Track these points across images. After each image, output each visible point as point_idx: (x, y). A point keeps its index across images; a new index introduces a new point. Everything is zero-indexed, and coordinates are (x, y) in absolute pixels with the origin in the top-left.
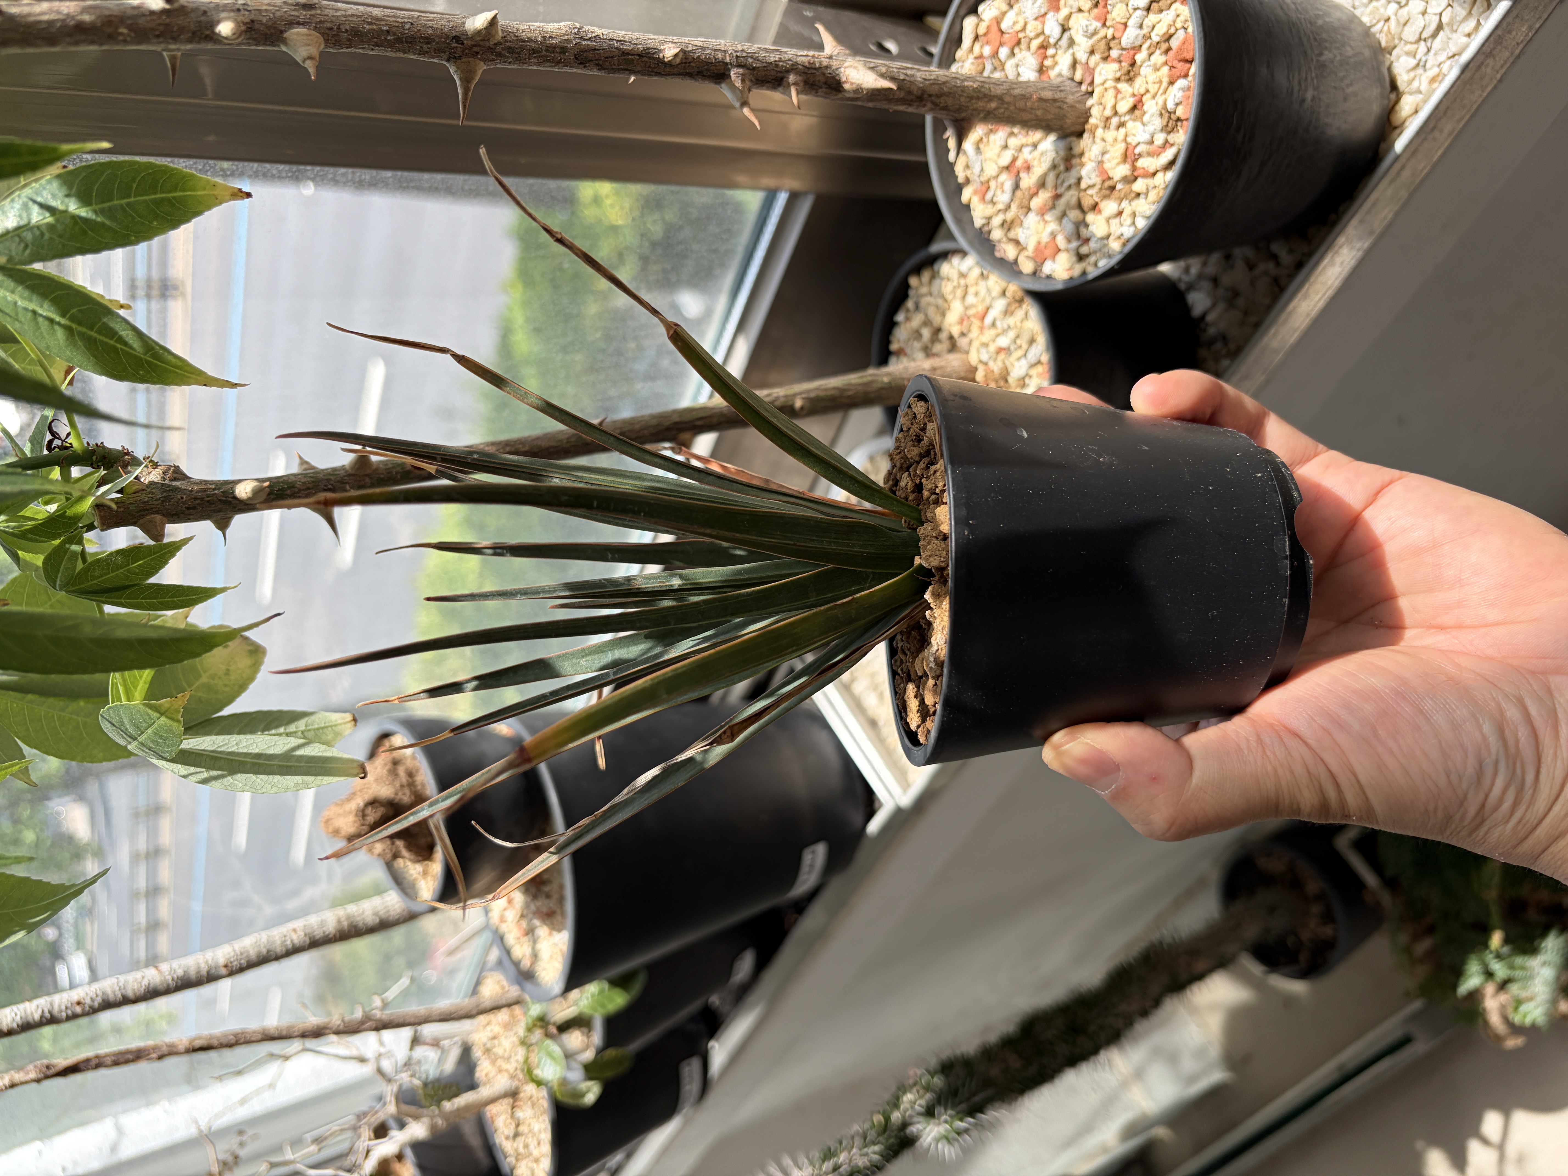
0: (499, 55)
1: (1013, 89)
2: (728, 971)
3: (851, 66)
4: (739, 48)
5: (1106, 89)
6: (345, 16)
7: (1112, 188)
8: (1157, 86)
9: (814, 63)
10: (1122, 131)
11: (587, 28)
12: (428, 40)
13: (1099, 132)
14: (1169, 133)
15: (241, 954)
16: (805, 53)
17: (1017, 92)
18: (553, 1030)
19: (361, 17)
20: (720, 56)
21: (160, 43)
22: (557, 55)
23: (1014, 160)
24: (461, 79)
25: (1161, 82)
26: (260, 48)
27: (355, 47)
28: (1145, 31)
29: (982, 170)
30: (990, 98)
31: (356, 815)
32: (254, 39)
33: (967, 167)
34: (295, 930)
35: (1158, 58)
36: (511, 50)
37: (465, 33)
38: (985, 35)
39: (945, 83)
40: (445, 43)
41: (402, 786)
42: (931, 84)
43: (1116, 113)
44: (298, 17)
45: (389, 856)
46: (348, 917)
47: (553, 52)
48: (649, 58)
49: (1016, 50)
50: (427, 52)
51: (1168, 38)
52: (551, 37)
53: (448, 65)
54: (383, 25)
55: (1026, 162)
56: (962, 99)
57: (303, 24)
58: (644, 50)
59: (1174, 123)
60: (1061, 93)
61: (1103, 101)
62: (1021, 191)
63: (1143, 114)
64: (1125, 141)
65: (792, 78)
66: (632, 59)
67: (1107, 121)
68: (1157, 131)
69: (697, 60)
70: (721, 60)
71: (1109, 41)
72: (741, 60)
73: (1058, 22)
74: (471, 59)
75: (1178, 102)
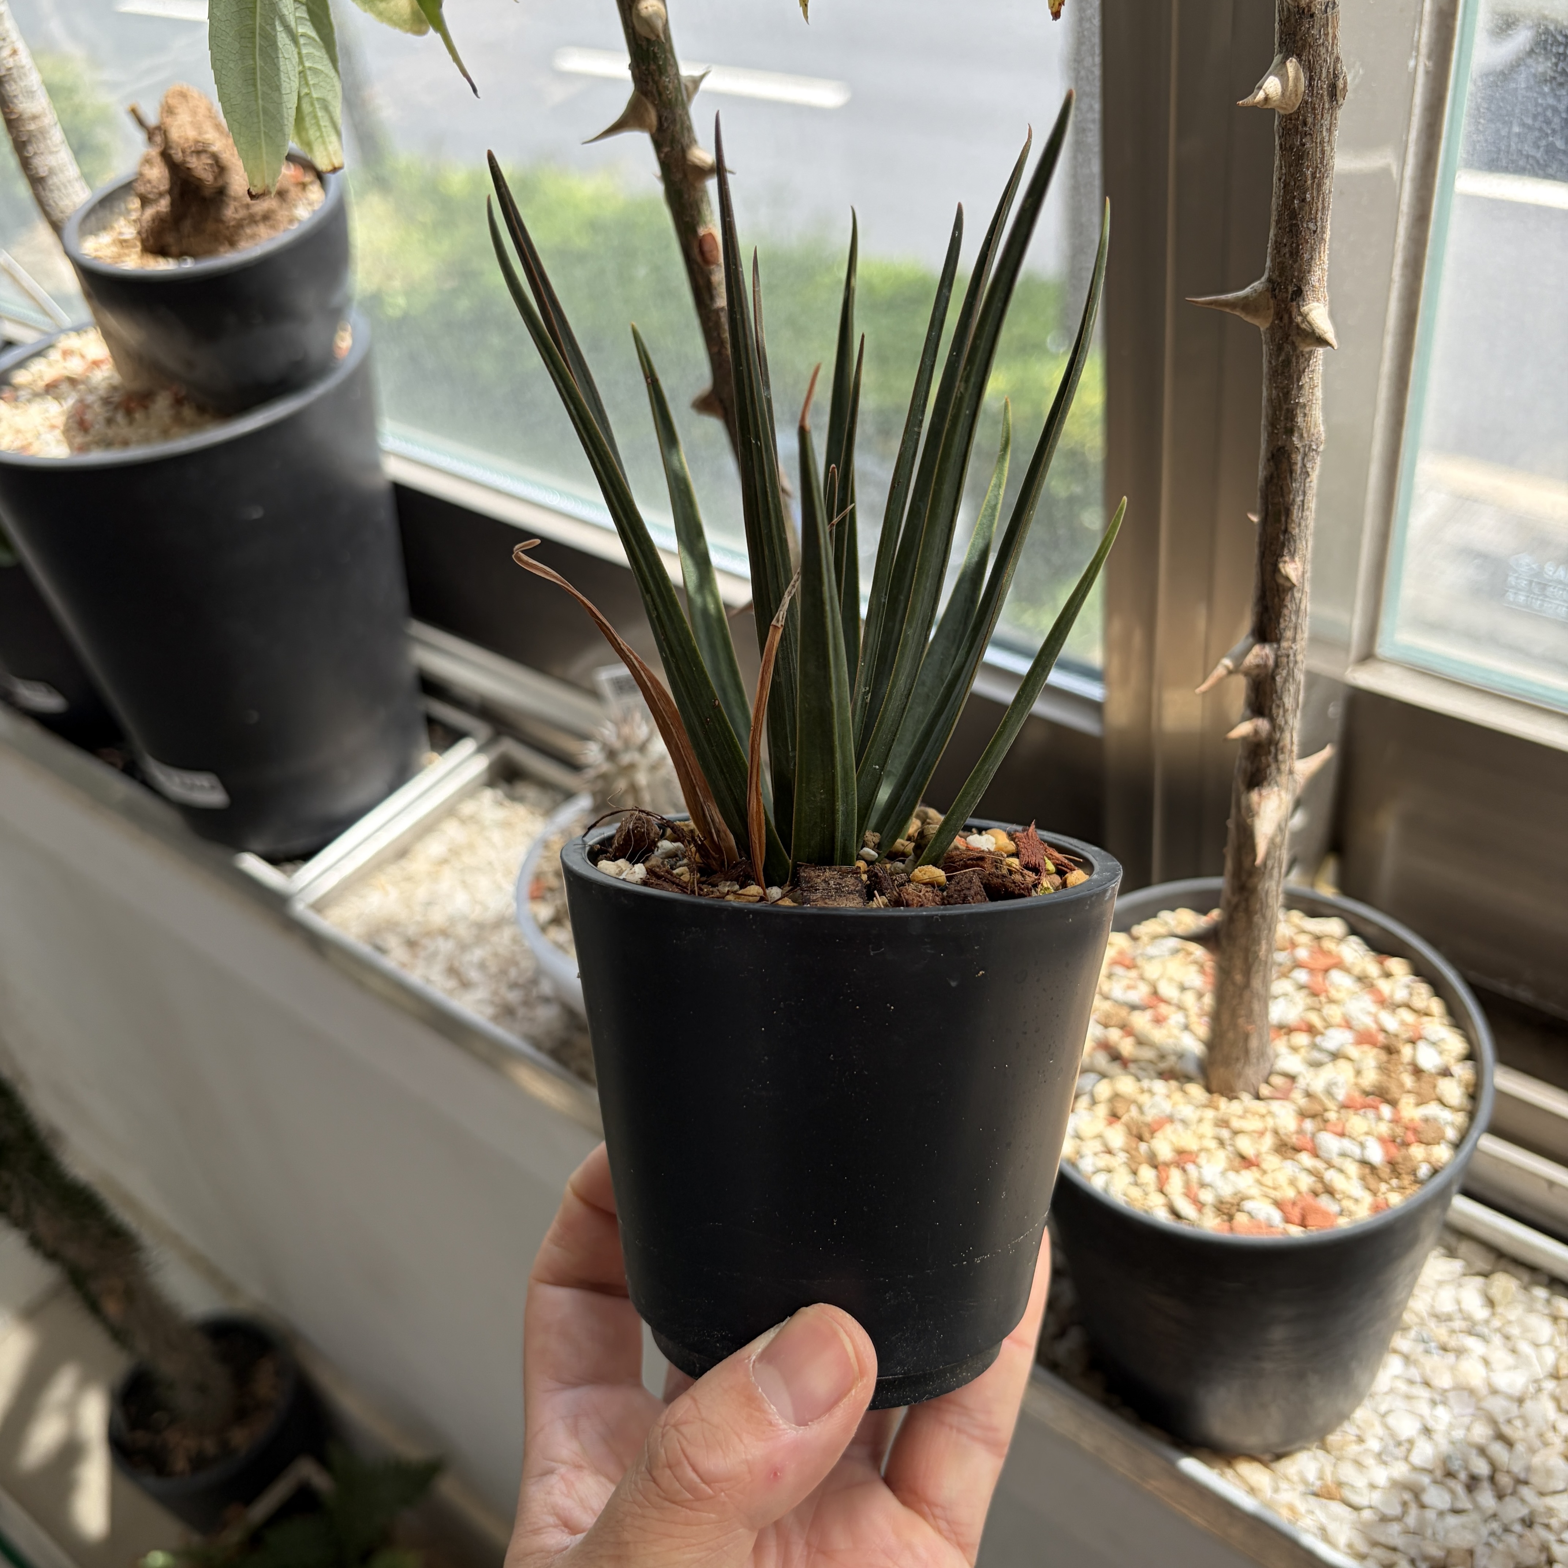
0: (1280, 348)
1: (1259, 1000)
3: (1281, 799)
4: (1299, 658)
5: (1263, 1116)
6: (1322, 142)
7: (1141, 1139)
8: (1270, 1183)
9: (1283, 753)
10: (1212, 1144)
11: (1318, 460)
12: (1295, 254)
13: (1210, 1114)
14: (1215, 1207)
16: (1296, 739)
19: (1322, 163)
20: (1289, 634)
22: (1282, 424)
23: (1167, 1002)
24: (1246, 298)
25: (1275, 1189)
26: (1277, 25)
27: (1282, 156)
28: (1337, 1161)
29: (1151, 958)
30: (1248, 973)
31: (197, 141)
32: (1288, 19)
33: (1152, 938)
35: (1306, 1182)
36: (1287, 363)
37: (1304, 302)
38: (1322, 950)
39: (1264, 917)
40: (1293, 276)
42: (1261, 899)
43: (1236, 1133)
44: (1320, 79)
45: (142, 189)
46: (42, 131)
47: (1286, 419)
48: (1283, 545)
49: (1305, 992)
50: (1279, 252)
51: (1330, 1192)
52: (1305, 415)
53: (1263, 279)
54: (1312, 193)
55: (1165, 1018)
57: (1310, 84)
58: (1293, 536)
59: (1226, 1211)
60: (1255, 1060)
61: (1248, 1115)
62: (1129, 1014)
63: (1237, 1171)
64: (1201, 1150)
65: (1263, 724)
66: (1279, 521)
67: (1223, 1123)
68: (1216, 1190)
69: (1282, 605)
70: (1284, 635)
71: (1322, 1115)
72: (1285, 660)
73: (1342, 1045)
74: (1272, 311)
75: (1253, 1214)
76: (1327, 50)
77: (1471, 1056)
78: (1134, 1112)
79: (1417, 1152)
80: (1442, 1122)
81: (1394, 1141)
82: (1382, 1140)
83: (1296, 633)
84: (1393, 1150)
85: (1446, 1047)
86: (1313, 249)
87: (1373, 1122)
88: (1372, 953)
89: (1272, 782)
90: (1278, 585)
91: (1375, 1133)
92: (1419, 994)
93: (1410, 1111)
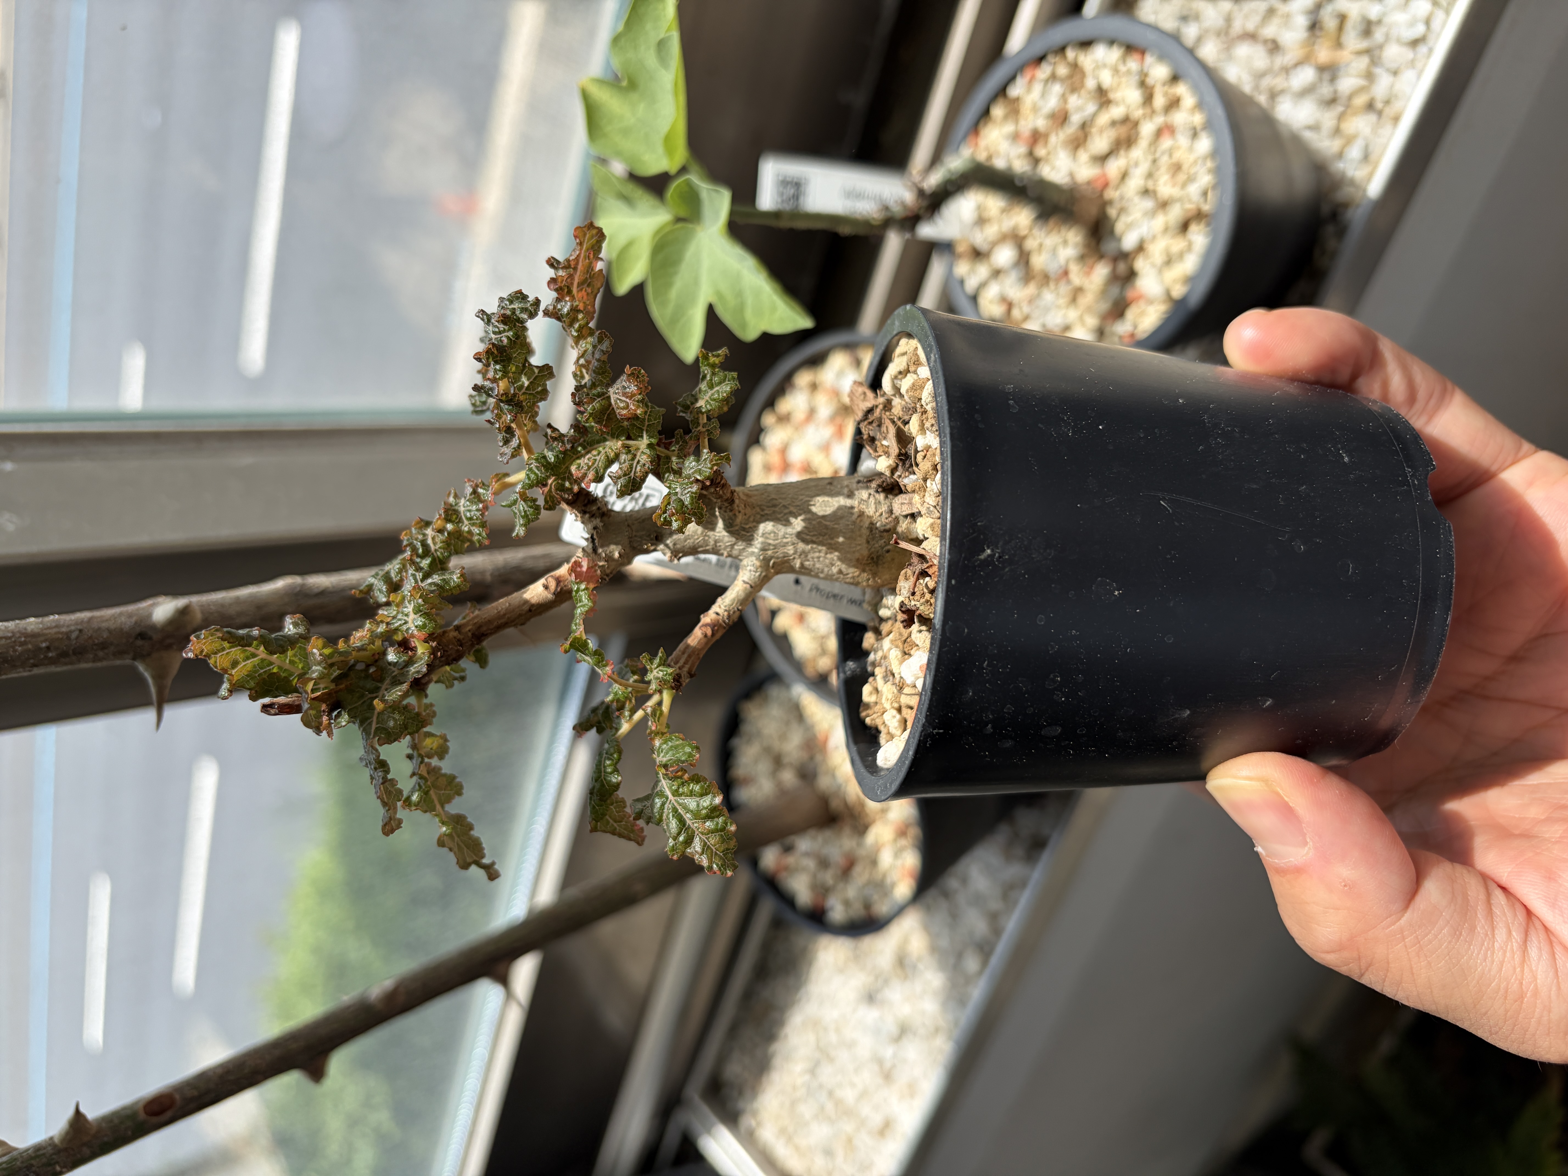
12: (104, 646)
24: (153, 677)
37: (153, 627)
40: (127, 642)
50: (103, 657)
52: (266, 603)
53: (134, 664)
54: (41, 642)
74: (162, 653)
86: (99, 629)
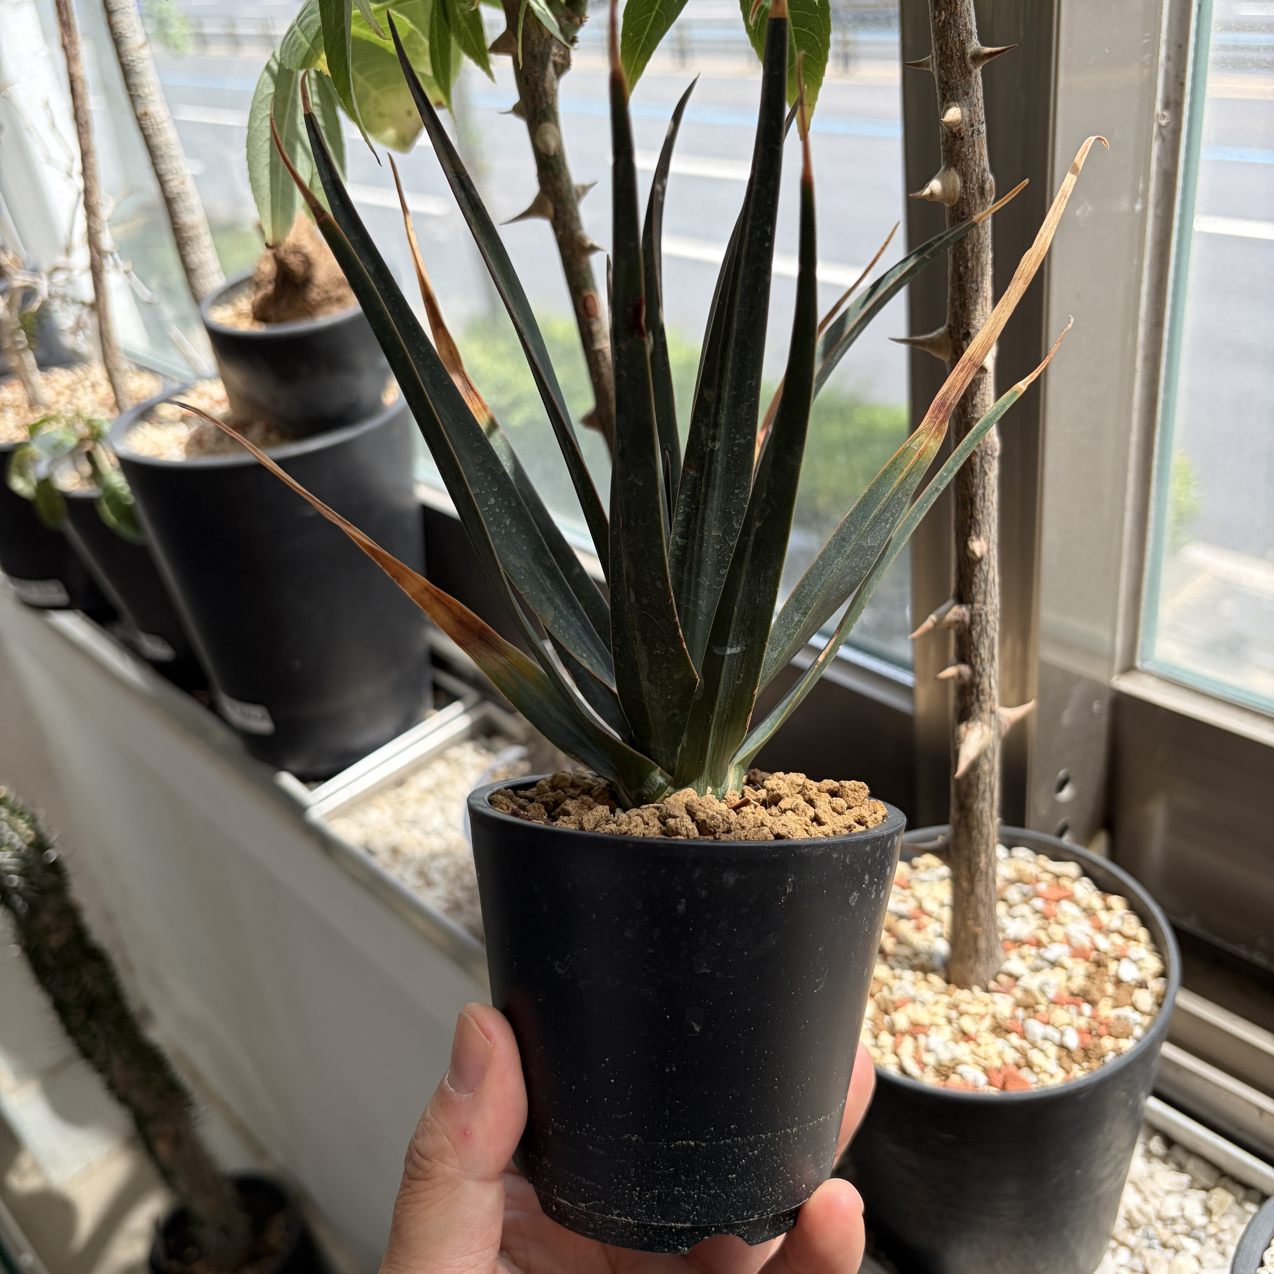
1: (984, 906)
2: (150, 631)
3: (983, 732)
4: (991, 618)
5: (987, 1005)
7: (886, 1012)
8: (982, 1054)
9: (983, 694)
10: (942, 1021)
12: (964, 306)
13: (945, 999)
14: (935, 1068)
15: (159, 129)
16: (995, 686)
17: (982, 911)
18: (88, 446)
19: (978, 241)
20: (980, 598)
21: (936, 51)
23: (929, 915)
24: (932, 338)
25: (985, 1059)
26: (941, 147)
28: (1040, 1043)
29: (923, 881)
30: (971, 880)
31: (294, 245)
32: (947, 141)
33: (928, 867)
34: (183, 183)
35: (1011, 1056)
38: (1058, 886)
39: (980, 832)
40: (963, 322)
41: (327, 292)
42: (977, 817)
43: (961, 1014)
44: (971, 182)
45: (257, 279)
46: (198, 237)
48: (970, 528)
49: (1039, 915)
51: (1030, 1066)
54: (972, 263)
55: (925, 926)
56: (965, 852)
57: (964, 186)
58: (977, 520)
59: (944, 1073)
60: (984, 959)
61: (975, 1003)
62: (897, 921)
63: (956, 1042)
64: (932, 1025)
65: (965, 669)
66: (966, 508)
67: (955, 1006)
68: (937, 1055)
69: (973, 575)
70: (976, 598)
71: (1034, 1007)
72: (978, 619)
73: (1060, 956)
74: (950, 348)
75: (964, 1076)
76: (975, 163)
77: (1164, 974)
78: (885, 992)
79: (1107, 1043)
80: (1132, 1022)
81: (1090, 1033)
82: (1080, 1031)
83: (985, 597)
84: (1088, 1039)
85: (1144, 965)
86: (976, 303)
87: (1075, 1016)
88: (1099, 892)
89: (977, 718)
90: (968, 558)
91: (1075, 1025)
92: (1129, 923)
93: (1106, 1010)
